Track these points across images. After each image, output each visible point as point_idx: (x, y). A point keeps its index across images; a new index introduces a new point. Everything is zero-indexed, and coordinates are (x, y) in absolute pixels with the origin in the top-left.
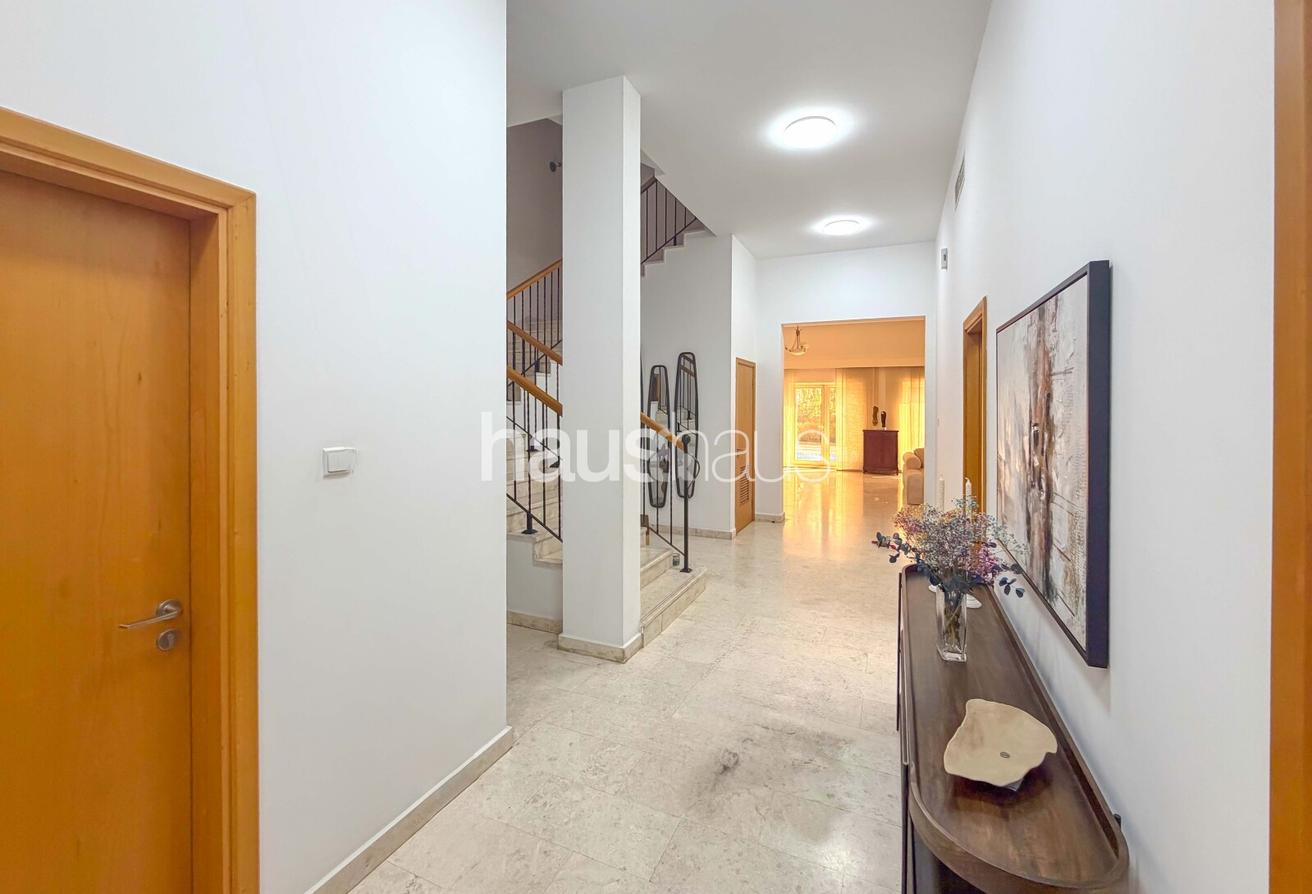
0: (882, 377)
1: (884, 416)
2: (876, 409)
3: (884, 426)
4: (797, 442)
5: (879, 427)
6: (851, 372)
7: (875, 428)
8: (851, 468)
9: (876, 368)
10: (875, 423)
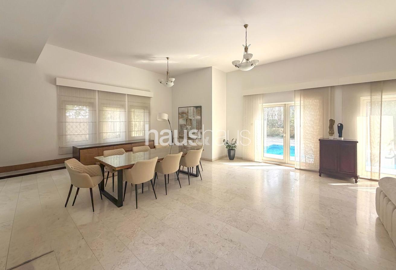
0: (338, 95)
1: (341, 128)
2: (332, 122)
3: (340, 136)
4: (266, 136)
5: (336, 136)
6: (307, 92)
7: (331, 138)
8: (307, 168)
9: (331, 87)
10: (332, 133)
